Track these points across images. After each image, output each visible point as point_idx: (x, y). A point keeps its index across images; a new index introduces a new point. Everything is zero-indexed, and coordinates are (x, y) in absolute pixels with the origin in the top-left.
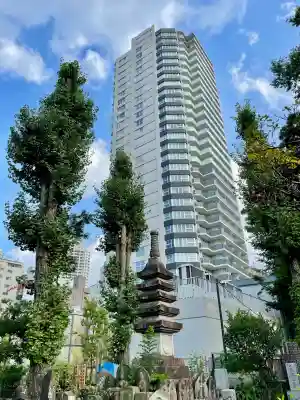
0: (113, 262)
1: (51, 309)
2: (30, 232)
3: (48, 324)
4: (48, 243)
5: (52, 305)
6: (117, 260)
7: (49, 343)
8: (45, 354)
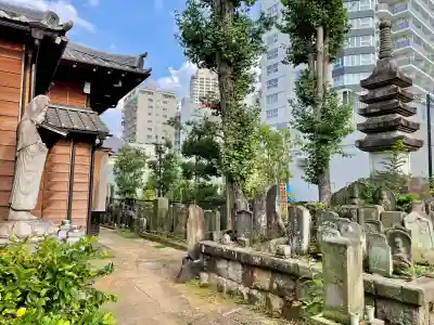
0: (305, 76)
1: (242, 129)
2: (208, 44)
3: (241, 144)
4: (230, 56)
5: (243, 125)
6: (311, 75)
7: (246, 162)
8: (244, 172)
